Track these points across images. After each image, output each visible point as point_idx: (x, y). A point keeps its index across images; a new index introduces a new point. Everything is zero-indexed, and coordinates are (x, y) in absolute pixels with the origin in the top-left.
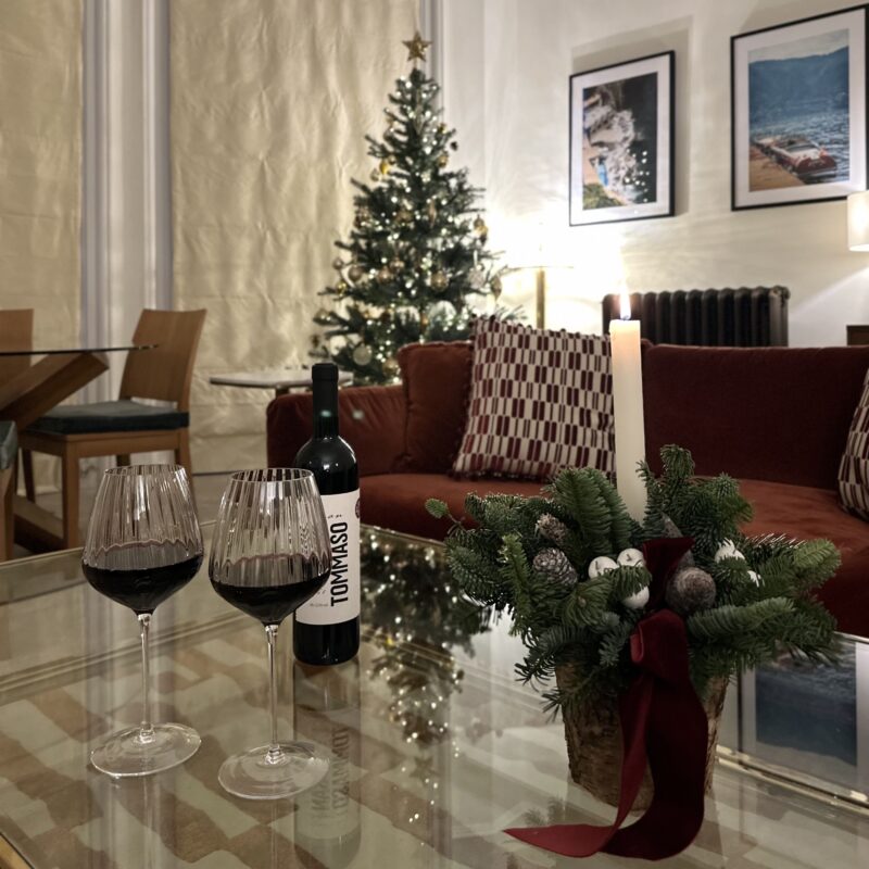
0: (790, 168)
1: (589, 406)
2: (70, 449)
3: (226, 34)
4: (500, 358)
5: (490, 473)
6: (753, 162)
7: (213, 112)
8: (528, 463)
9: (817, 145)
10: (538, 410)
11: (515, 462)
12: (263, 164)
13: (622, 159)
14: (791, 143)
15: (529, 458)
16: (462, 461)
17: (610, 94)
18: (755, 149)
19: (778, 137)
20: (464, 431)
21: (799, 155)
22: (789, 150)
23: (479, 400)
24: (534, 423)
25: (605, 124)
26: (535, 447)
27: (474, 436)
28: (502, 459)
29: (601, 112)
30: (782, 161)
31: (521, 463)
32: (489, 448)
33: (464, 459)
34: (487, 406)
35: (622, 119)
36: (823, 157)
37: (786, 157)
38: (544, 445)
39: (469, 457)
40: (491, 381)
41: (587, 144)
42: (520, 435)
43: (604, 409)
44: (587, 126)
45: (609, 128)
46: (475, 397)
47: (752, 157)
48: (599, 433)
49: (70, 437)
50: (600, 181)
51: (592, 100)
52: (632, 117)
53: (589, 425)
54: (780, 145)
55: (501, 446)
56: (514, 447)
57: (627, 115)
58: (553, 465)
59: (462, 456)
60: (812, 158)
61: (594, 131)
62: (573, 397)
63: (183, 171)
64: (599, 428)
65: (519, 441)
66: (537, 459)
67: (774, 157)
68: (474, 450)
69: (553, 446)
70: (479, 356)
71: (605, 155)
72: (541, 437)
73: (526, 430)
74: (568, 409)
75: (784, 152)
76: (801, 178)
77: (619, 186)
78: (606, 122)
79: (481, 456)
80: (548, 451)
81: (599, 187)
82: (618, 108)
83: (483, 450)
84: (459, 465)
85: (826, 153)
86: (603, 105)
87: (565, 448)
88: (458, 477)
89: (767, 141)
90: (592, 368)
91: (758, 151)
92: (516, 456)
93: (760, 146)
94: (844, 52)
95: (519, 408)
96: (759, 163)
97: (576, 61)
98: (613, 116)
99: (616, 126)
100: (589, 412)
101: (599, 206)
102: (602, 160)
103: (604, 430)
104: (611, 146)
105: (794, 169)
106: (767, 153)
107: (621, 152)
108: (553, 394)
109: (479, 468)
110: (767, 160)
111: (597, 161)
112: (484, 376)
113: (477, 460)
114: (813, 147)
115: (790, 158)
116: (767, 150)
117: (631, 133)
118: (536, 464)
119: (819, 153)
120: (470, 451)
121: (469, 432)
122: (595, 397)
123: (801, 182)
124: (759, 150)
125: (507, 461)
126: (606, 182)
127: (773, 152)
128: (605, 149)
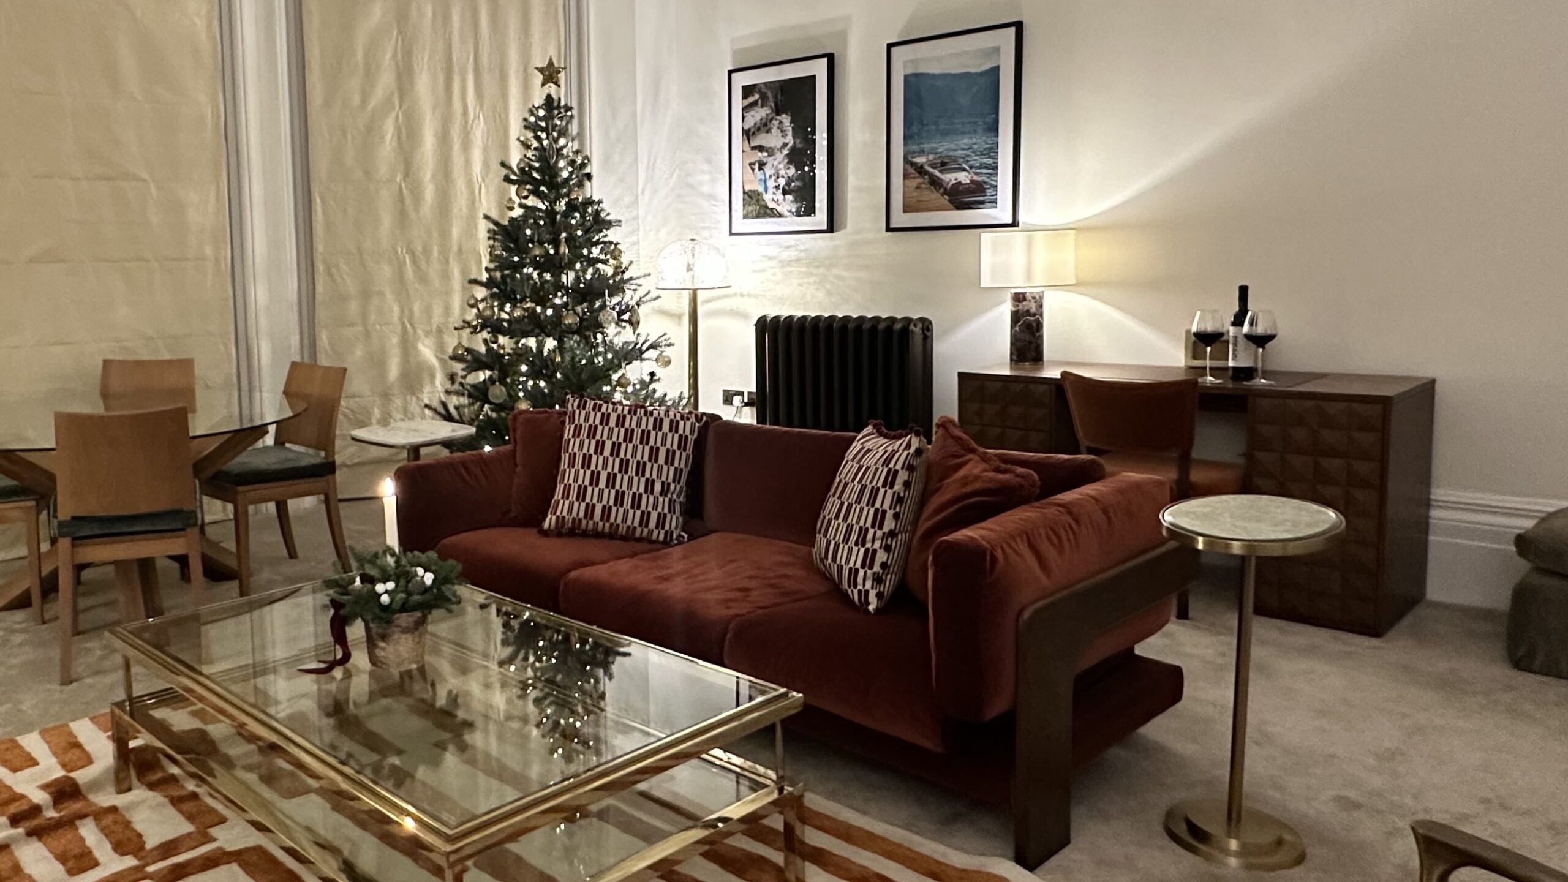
0: (942, 190)
1: (654, 476)
2: (240, 498)
3: (360, 55)
4: (584, 433)
5: (570, 531)
6: (907, 181)
7: (349, 137)
8: (601, 524)
9: (967, 168)
10: (611, 480)
11: (591, 522)
12: (400, 187)
13: (781, 166)
14: (943, 164)
15: (602, 519)
16: (549, 522)
17: (769, 94)
18: (908, 167)
19: (931, 157)
20: (553, 496)
21: (950, 178)
22: (941, 172)
23: (565, 470)
24: (606, 491)
25: (764, 127)
26: (606, 511)
27: (559, 501)
28: (580, 520)
29: (760, 114)
30: (935, 183)
31: (596, 524)
32: (570, 511)
33: (551, 519)
34: (571, 476)
35: (781, 122)
36: (972, 182)
37: (938, 178)
38: (614, 509)
39: (554, 517)
40: (575, 454)
41: (747, 148)
42: (595, 501)
43: (667, 479)
44: (746, 128)
45: (768, 131)
46: (562, 467)
47: (906, 176)
48: (661, 499)
49: (240, 488)
50: (761, 189)
51: (751, 99)
52: (791, 122)
53: (652, 492)
54: (933, 166)
55: (579, 509)
56: (590, 510)
57: (786, 119)
58: (621, 525)
59: (549, 516)
60: (963, 182)
61: (754, 133)
62: (641, 468)
63: (323, 201)
64: (661, 495)
65: (594, 506)
66: (608, 520)
67: (927, 177)
68: (558, 513)
69: (621, 510)
70: (569, 431)
71: (765, 160)
72: (611, 503)
73: (600, 497)
74: (636, 479)
75: (937, 173)
76: (950, 201)
77: (779, 196)
78: (765, 125)
79: (564, 518)
80: (617, 515)
81: (759, 194)
82: (778, 111)
83: (565, 513)
84: (546, 525)
85: (976, 178)
86: (762, 106)
87: (631, 512)
88: (545, 533)
89: (920, 160)
90: (659, 444)
91: (911, 170)
92: (592, 518)
93: (912, 164)
94: (996, 70)
95: (595, 479)
96: (913, 183)
97: (736, 53)
98: (771, 120)
99: (774, 130)
100: (653, 481)
101: (758, 216)
102: (762, 165)
103: (666, 496)
104: (771, 152)
105: (945, 192)
106: (920, 173)
107: (780, 157)
108: (624, 466)
109: (563, 526)
110: (920, 180)
111: (757, 165)
112: (570, 450)
113: (560, 521)
114: (964, 170)
115: (941, 180)
116: (920, 170)
117: (790, 139)
118: (607, 525)
119: (969, 176)
120: (555, 514)
121: (556, 497)
122: (660, 469)
123: (951, 206)
124: (914, 170)
125: (584, 522)
126: (766, 190)
127: (927, 173)
128: (766, 154)
